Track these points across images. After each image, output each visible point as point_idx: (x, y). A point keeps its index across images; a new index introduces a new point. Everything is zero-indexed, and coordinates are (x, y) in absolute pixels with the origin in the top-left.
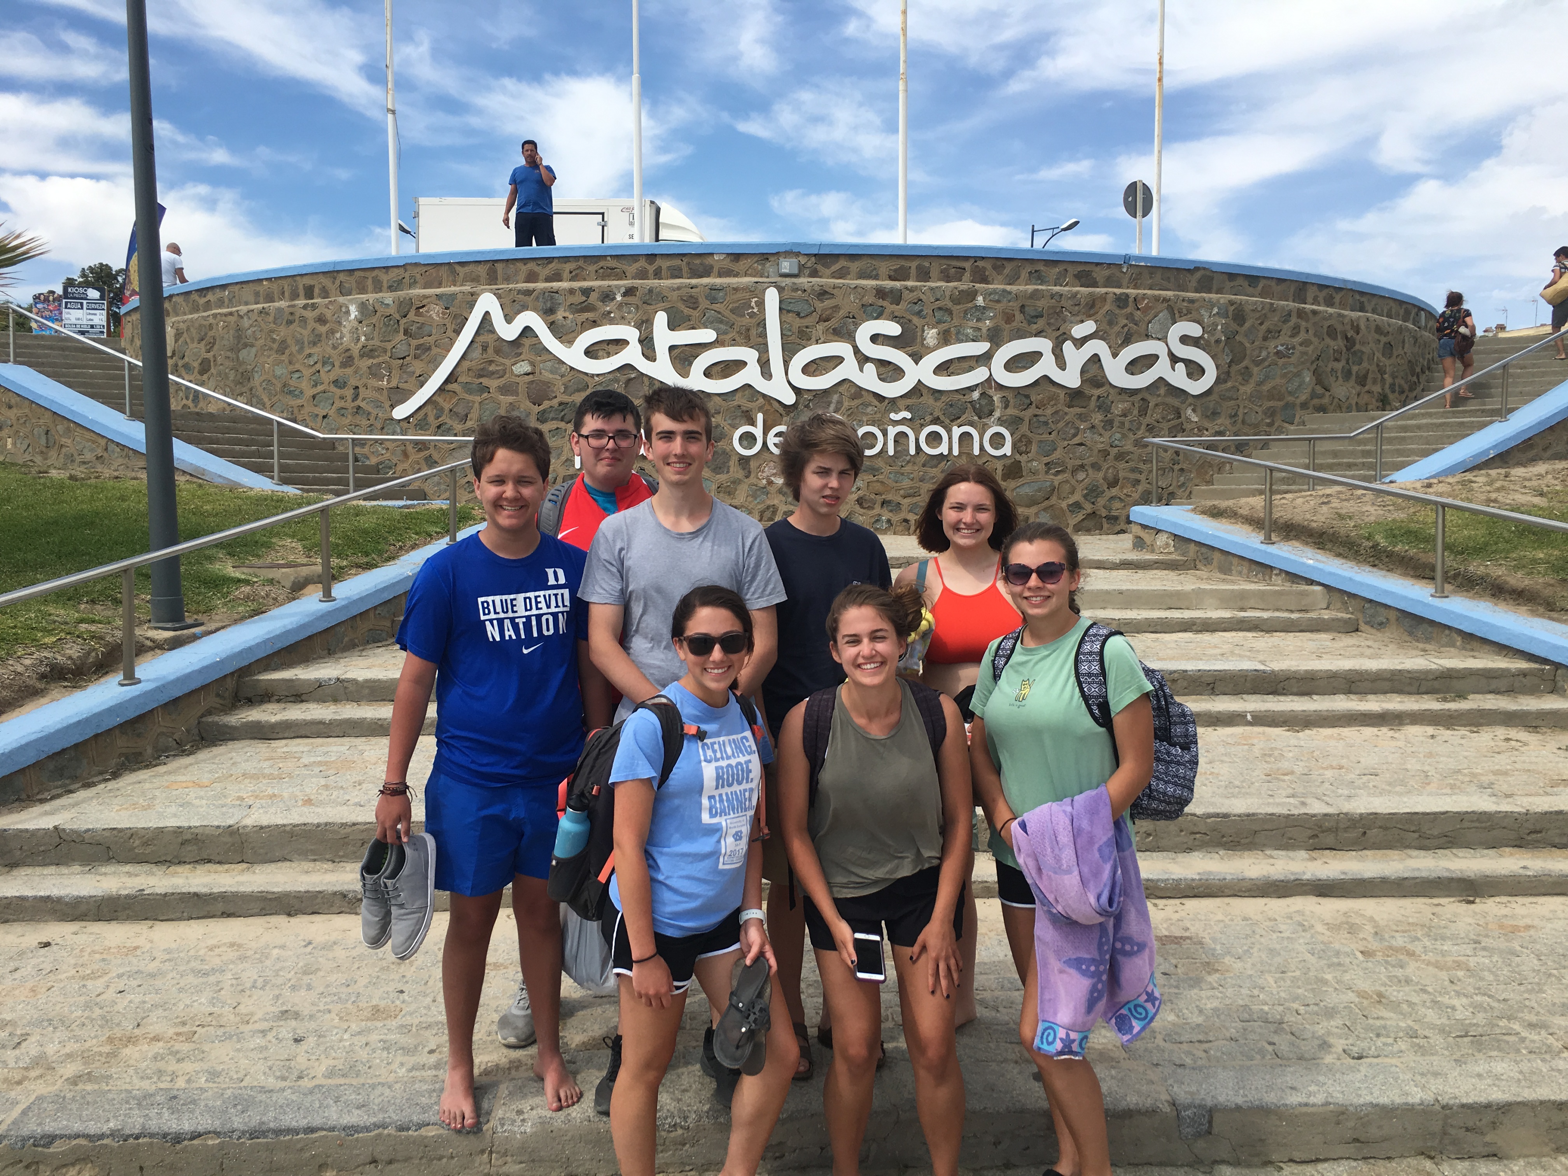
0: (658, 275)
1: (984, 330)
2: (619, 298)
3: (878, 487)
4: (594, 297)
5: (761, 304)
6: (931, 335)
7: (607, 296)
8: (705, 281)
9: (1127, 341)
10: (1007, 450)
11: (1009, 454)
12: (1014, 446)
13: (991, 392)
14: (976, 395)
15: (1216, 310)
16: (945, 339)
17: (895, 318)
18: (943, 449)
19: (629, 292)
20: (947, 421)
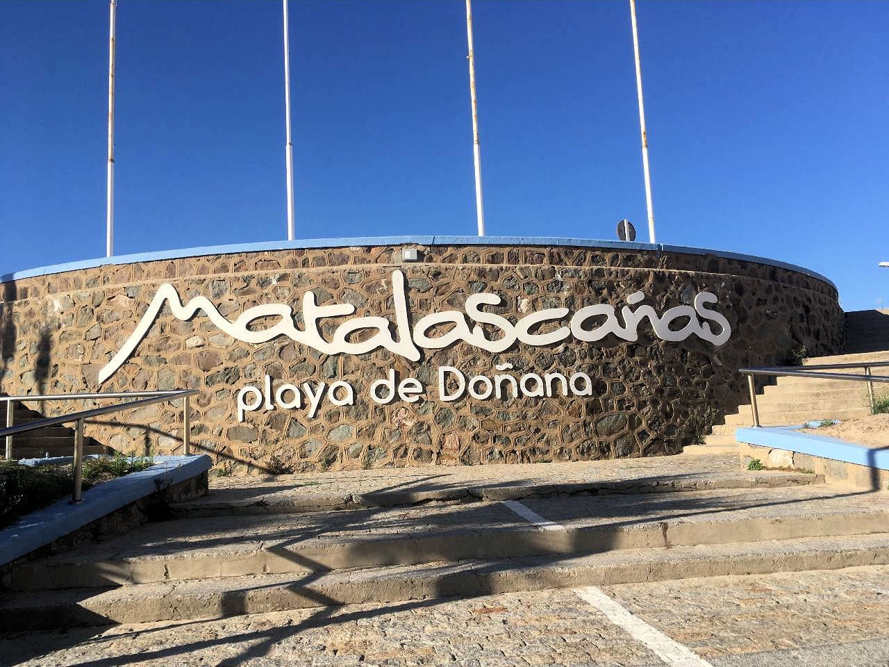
1: (563, 300)
2: (274, 282)
3: (489, 424)
4: (254, 282)
5: (389, 283)
6: (524, 304)
7: (264, 283)
8: (343, 267)
9: (668, 305)
10: (588, 390)
11: (590, 394)
12: (594, 388)
13: (571, 346)
14: (561, 348)
15: (723, 284)
16: (534, 307)
17: (492, 290)
18: (539, 391)
19: (283, 278)
20: (540, 371)
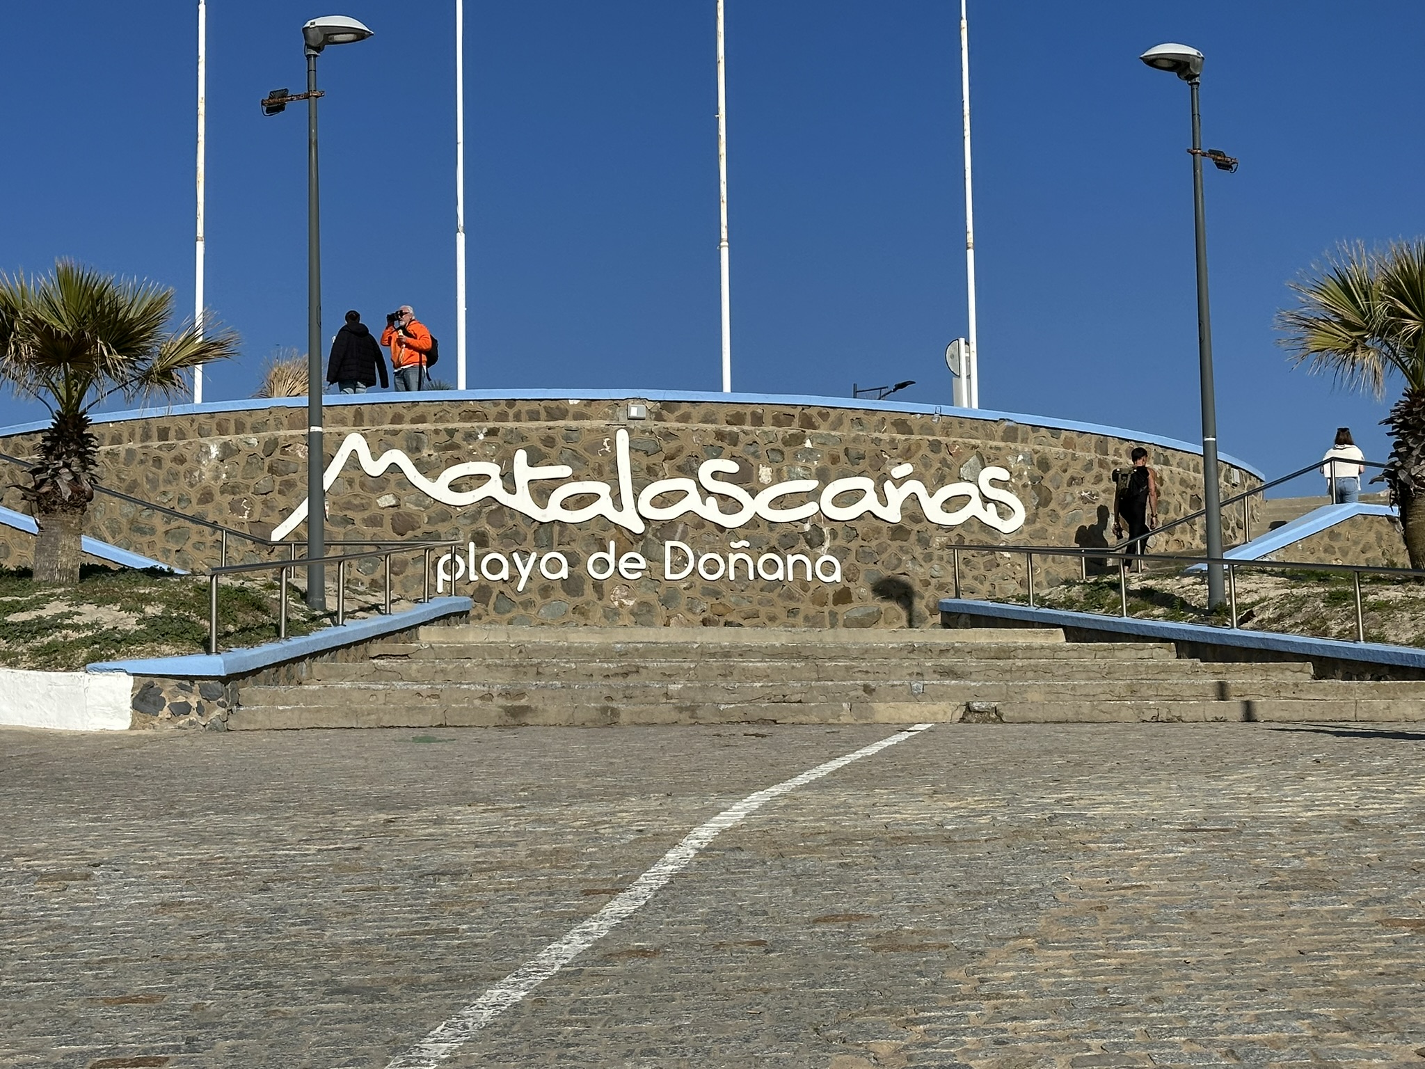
0: (517, 418)
1: (813, 470)
2: (481, 437)
3: (720, 609)
4: (458, 438)
5: (613, 443)
6: (765, 473)
7: (471, 436)
8: (561, 423)
9: (942, 481)
10: (837, 576)
11: (839, 580)
12: (843, 574)
13: (821, 525)
14: (807, 527)
15: (1021, 457)
16: (778, 478)
17: (733, 458)
18: (779, 575)
19: (492, 432)
20: (782, 550)
